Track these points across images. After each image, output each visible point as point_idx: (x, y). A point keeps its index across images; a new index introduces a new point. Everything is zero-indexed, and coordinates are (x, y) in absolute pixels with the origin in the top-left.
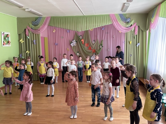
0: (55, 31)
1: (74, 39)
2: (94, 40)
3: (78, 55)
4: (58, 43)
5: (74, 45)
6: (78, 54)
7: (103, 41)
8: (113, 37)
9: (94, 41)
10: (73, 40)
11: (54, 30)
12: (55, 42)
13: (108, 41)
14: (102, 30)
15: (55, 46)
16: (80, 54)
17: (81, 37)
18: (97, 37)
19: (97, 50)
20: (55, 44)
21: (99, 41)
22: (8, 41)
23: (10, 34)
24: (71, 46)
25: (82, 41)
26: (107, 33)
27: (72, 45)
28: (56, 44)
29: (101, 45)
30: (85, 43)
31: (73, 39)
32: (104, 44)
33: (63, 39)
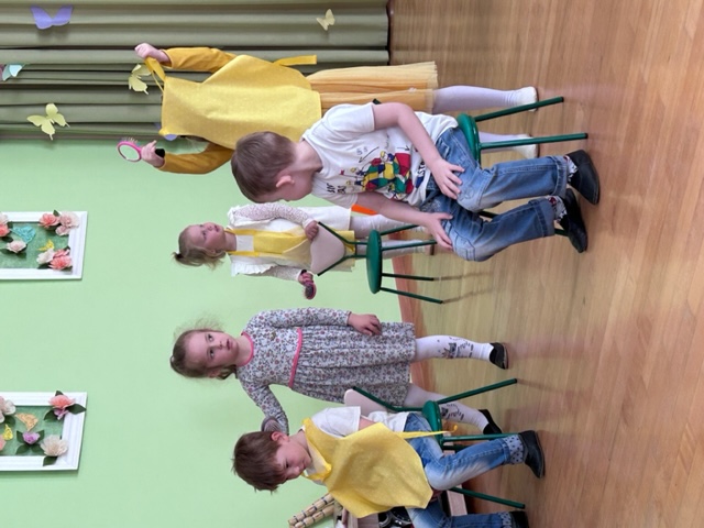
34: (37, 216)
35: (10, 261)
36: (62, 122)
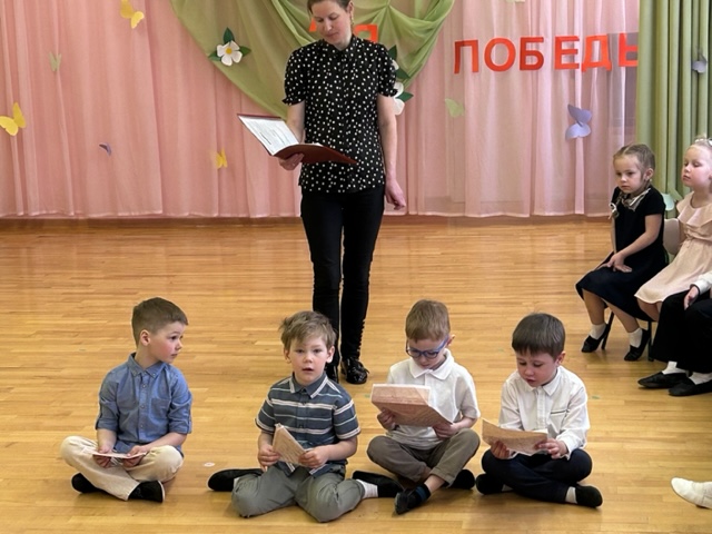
3: (227, 61)
6: (229, 56)
16: (244, 51)
19: (410, 14)
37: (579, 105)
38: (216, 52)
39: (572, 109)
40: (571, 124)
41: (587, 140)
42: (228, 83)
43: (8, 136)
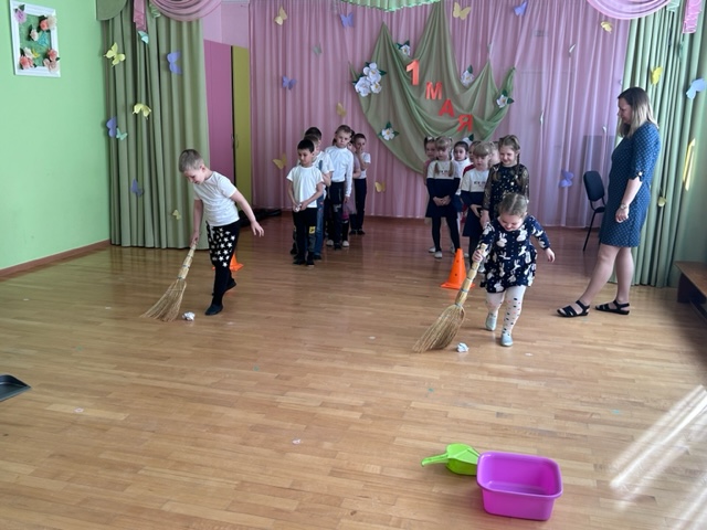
0: (286, 17)
1: (374, 58)
2: (468, 66)
3: (387, 138)
4: (298, 78)
5: (373, 88)
6: (387, 135)
7: (515, 74)
8: (567, 55)
9: (471, 71)
10: (368, 65)
11: (282, 11)
12: (281, 74)
13: (540, 73)
14: (511, 17)
15: (281, 90)
16: (396, 133)
17: (405, 51)
18: (486, 50)
19: (483, 118)
20: (280, 81)
21: (493, 75)
22: (44, 50)
23: (54, 14)
24: (356, 95)
25: (409, 69)
26: (541, 33)
27: (361, 89)
28: (287, 81)
29: (505, 93)
30: (427, 80)
31: (366, 60)
32: (522, 87)
33: (321, 56)
34: (55, 47)
35: (25, 31)
36: (114, 63)
37: (567, 170)
38: (381, 134)
39: (563, 171)
40: (562, 179)
41: (570, 188)
42: (387, 149)
43: (278, 169)
